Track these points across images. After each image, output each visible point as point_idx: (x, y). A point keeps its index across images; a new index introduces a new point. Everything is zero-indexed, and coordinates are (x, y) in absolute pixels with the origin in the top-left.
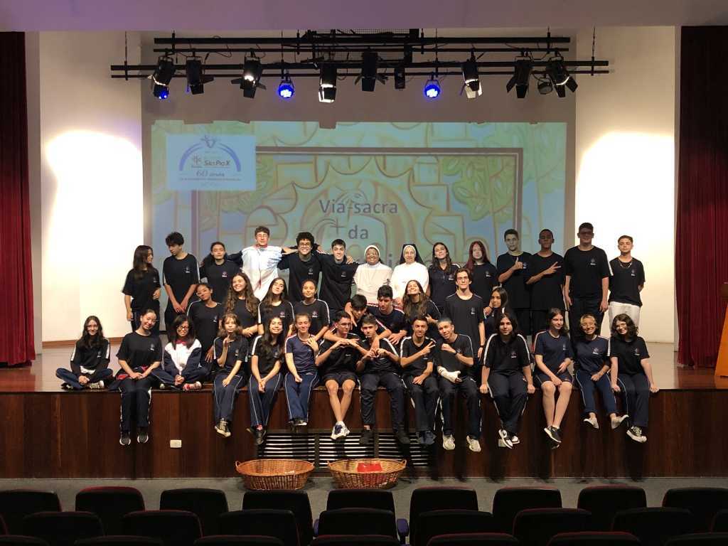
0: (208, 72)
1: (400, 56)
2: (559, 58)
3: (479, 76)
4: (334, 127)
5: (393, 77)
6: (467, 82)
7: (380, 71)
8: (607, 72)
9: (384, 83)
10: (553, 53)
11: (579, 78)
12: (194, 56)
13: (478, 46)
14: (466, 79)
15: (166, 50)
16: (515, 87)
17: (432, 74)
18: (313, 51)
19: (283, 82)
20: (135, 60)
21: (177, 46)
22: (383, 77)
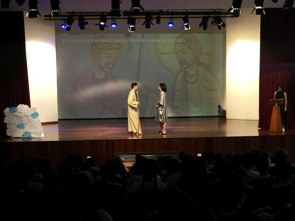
3: (189, 22)
4: (131, 36)
5: (156, 19)
6: (185, 24)
16: (202, 26)
17: (171, 18)
19: (112, 21)
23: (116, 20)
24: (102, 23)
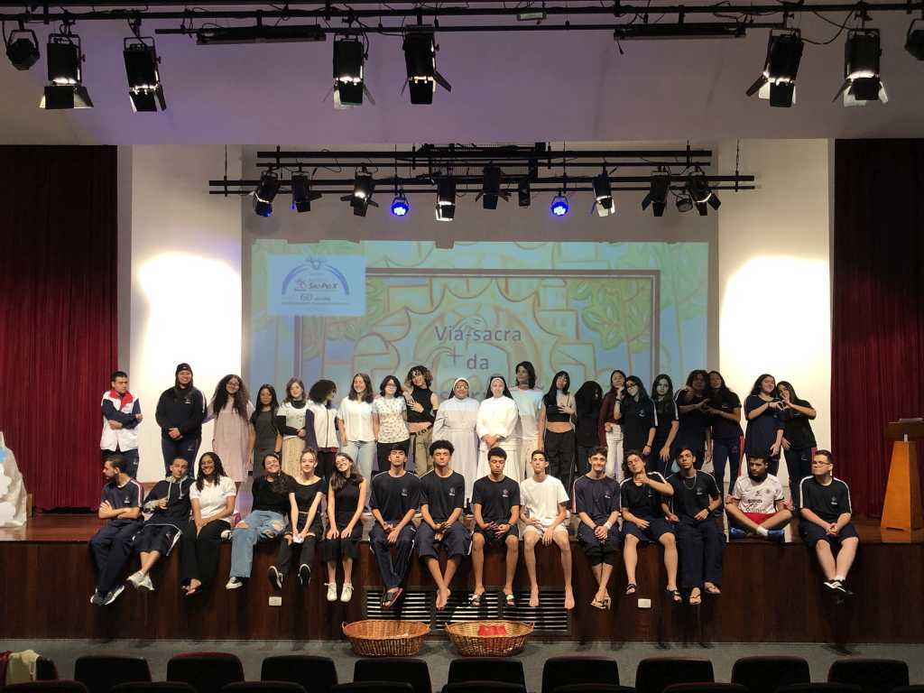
0: (315, 188)
1: (525, 170)
2: (701, 174)
3: (613, 192)
4: (452, 247)
5: (517, 193)
6: (599, 199)
7: (503, 186)
8: (753, 188)
9: (507, 200)
10: (692, 168)
11: (721, 195)
12: (300, 171)
13: (609, 160)
14: (598, 195)
15: (270, 165)
16: (651, 205)
17: (559, 190)
18: (430, 165)
19: (396, 198)
20: (235, 175)
21: (282, 161)
22: (506, 193)
23: (407, 195)
24: (360, 194)
